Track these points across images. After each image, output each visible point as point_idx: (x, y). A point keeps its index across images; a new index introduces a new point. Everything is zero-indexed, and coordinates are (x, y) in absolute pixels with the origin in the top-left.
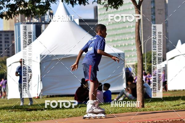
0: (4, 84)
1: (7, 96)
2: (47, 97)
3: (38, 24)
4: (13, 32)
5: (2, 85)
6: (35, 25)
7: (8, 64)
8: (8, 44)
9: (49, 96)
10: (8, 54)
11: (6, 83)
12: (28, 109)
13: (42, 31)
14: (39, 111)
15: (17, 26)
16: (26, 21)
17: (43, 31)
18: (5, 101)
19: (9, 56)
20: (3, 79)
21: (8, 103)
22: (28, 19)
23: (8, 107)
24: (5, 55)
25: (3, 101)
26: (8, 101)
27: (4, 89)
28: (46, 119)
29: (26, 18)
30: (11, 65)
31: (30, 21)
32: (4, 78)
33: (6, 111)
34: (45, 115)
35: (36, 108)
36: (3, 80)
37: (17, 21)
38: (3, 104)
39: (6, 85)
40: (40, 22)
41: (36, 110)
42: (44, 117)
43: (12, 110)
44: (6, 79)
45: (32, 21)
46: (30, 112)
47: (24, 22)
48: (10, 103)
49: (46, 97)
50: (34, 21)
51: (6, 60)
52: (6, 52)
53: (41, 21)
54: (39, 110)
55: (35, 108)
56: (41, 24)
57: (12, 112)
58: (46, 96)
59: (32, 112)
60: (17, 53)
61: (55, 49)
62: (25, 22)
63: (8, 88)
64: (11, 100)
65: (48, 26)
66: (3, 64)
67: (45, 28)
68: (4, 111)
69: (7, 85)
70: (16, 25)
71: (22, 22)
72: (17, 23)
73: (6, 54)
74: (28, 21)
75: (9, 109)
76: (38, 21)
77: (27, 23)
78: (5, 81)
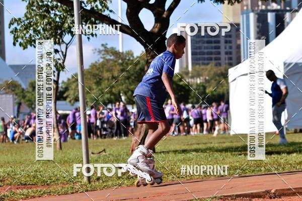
0: (224, 110)
1: (230, 130)
2: (296, 132)
3: (280, 13)
4: (238, 25)
5: (221, 112)
6: (274, 14)
7: (230, 78)
8: (230, 45)
9: (298, 131)
10: (231, 61)
11: (228, 109)
13: (286, 24)
14: (283, 155)
15: (245, 16)
16: (260, 8)
17: (288, 24)
18: (226, 138)
19: (231, 65)
20: (223, 102)
21: (231, 142)
22: (262, 4)
23: (232, 149)
24: (226, 64)
25: (223, 138)
26: (231, 137)
27: (224, 118)
28: (298, 167)
29: (260, 3)
30: (235, 79)
31: (266, 7)
32: (225, 100)
33: (229, 154)
34: (295, 161)
35: (279, 149)
36: (222, 104)
37: (245, 8)
38: (224, 143)
39: (228, 111)
40: (283, 8)
41: (279, 153)
42: (293, 165)
43: (240, 153)
44: (227, 103)
45: (269, 8)
46: (269, 156)
47: (256, 8)
48: (235, 140)
49: (293, 132)
50: (273, 7)
51: (227, 71)
52: (227, 58)
53: (285, 6)
54: (283, 152)
55: (276, 151)
56: (284, 12)
57: (240, 156)
58: (293, 130)
59: (273, 156)
60: (244, 60)
62: (258, 9)
63: (230, 117)
64: (236, 136)
65: (295, 15)
66: (222, 77)
67: (292, 19)
68: (226, 154)
69: (230, 112)
70: (242, 14)
71: (253, 8)
72: (245, 11)
73: (227, 61)
74: (264, 7)
75: (235, 151)
76: (279, 7)
77: (262, 11)
78: (226, 105)
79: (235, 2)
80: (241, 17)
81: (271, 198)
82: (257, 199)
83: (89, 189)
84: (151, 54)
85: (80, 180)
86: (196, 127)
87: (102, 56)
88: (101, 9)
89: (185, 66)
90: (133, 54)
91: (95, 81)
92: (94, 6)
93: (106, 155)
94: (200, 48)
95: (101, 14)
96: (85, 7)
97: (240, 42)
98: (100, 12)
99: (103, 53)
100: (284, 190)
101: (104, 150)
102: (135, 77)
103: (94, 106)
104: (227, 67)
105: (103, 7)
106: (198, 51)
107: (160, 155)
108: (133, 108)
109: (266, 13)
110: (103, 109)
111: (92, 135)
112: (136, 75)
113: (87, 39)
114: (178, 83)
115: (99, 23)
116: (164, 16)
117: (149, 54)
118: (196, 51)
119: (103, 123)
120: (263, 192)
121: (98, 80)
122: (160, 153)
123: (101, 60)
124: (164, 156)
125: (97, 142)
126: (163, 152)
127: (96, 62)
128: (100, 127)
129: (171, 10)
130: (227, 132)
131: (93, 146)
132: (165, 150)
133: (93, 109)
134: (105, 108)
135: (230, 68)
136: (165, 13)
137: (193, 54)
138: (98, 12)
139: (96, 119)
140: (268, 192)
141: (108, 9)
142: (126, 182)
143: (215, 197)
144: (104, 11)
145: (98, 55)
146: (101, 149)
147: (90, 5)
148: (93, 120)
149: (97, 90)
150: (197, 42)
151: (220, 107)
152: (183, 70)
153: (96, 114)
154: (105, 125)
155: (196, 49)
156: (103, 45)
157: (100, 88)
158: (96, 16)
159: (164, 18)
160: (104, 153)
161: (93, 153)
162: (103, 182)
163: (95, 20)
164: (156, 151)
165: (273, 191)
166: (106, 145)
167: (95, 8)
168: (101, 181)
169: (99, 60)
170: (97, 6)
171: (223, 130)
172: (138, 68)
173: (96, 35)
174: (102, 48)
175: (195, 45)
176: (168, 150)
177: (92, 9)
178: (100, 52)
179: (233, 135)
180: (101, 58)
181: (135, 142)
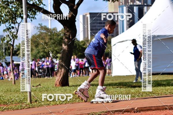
0: (109, 62)
1: (112, 73)
3: (141, 7)
5: (107, 63)
6: (137, 7)
7: (112, 44)
10: (113, 34)
11: (111, 61)
12: (132, 86)
13: (144, 13)
15: (121, 8)
16: (130, 4)
17: (145, 13)
18: (109, 78)
19: (113, 36)
20: (108, 57)
21: (113, 80)
23: (113, 84)
26: (113, 78)
27: (109, 67)
28: (150, 95)
29: (130, 1)
30: (115, 45)
31: (133, 3)
32: (109, 57)
33: (111, 87)
35: (140, 85)
36: (108, 58)
37: (121, 4)
38: (108, 81)
40: (142, 4)
42: (148, 94)
43: (117, 86)
44: (111, 58)
45: (135, 4)
46: (134, 88)
47: (127, 4)
48: (115, 79)
50: (137, 3)
51: (110, 40)
53: (144, 3)
55: (138, 85)
56: (143, 6)
57: (117, 88)
59: (136, 88)
60: (120, 33)
61: (157, 30)
62: (128, 4)
63: (112, 66)
64: (115, 77)
65: (150, 8)
66: (108, 43)
67: (147, 10)
68: (110, 87)
69: (112, 63)
70: (120, 7)
71: (126, 4)
72: (121, 6)
74: (132, 3)
75: (114, 86)
76: (140, 4)
77: (131, 5)
78: (110, 59)
79: (116, 1)
80: (119, 9)
81: (135, 112)
82: (126, 113)
83: (31, 107)
84: (67, 30)
85: (25, 102)
86: (93, 72)
87: (39, 31)
88: (38, 4)
89: (86, 37)
90: (57, 29)
91: (35, 45)
92: (35, 2)
93: (41, 87)
94: (95, 26)
95: (39, 6)
96: (29, 3)
97: (118, 23)
98: (38, 5)
99: (39, 29)
100: (142, 108)
101: (40, 85)
102: (58, 43)
103: (34, 59)
104: (111, 37)
105: (39, 3)
106: (94, 28)
107: (72, 88)
108: (57, 61)
109: (133, 7)
110: (40, 61)
111: (33, 76)
112: (58, 42)
113: (31, 21)
114: (83, 46)
115: (37, 12)
116: (75, 8)
117: (66, 29)
118: (93, 28)
119: (39, 69)
120: (130, 109)
121: (37, 44)
122: (72, 86)
123: (39, 33)
124: (74, 88)
125: (35, 80)
126: (74, 86)
127: (35, 34)
128: (37, 71)
129: (79, 4)
130: (110, 75)
131: (33, 82)
132: (75, 85)
133: (34, 61)
134: (41, 60)
135: (112, 38)
136: (75, 6)
137: (91, 30)
138: (37, 6)
139: (35, 67)
140: (133, 109)
141: (42, 4)
142: (52, 103)
143: (103, 112)
144: (40, 5)
145: (37, 30)
146: (38, 84)
147: (32, 1)
148: (33, 67)
149: (36, 50)
150: (94, 23)
151: (107, 60)
152: (86, 39)
153: (35, 64)
154: (41, 70)
155: (93, 27)
156: (39, 24)
157: (38, 49)
158: (36, 7)
159: (74, 9)
160: (39, 86)
161: (33, 86)
162: (39, 103)
163: (35, 10)
164: (69, 85)
165: (136, 108)
166: (41, 81)
167: (35, 3)
168: (38, 102)
169: (37, 33)
170: (36, 2)
171: (108, 74)
172: (59, 37)
173: (36, 18)
174: (39, 26)
175: (93, 25)
176: (76, 85)
177: (33, 3)
178: (38, 28)
179: (114, 76)
180: (39, 32)
181: (57, 80)
